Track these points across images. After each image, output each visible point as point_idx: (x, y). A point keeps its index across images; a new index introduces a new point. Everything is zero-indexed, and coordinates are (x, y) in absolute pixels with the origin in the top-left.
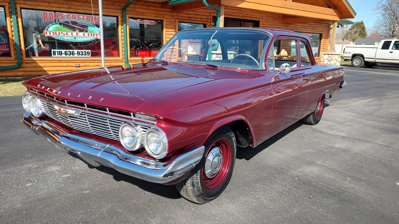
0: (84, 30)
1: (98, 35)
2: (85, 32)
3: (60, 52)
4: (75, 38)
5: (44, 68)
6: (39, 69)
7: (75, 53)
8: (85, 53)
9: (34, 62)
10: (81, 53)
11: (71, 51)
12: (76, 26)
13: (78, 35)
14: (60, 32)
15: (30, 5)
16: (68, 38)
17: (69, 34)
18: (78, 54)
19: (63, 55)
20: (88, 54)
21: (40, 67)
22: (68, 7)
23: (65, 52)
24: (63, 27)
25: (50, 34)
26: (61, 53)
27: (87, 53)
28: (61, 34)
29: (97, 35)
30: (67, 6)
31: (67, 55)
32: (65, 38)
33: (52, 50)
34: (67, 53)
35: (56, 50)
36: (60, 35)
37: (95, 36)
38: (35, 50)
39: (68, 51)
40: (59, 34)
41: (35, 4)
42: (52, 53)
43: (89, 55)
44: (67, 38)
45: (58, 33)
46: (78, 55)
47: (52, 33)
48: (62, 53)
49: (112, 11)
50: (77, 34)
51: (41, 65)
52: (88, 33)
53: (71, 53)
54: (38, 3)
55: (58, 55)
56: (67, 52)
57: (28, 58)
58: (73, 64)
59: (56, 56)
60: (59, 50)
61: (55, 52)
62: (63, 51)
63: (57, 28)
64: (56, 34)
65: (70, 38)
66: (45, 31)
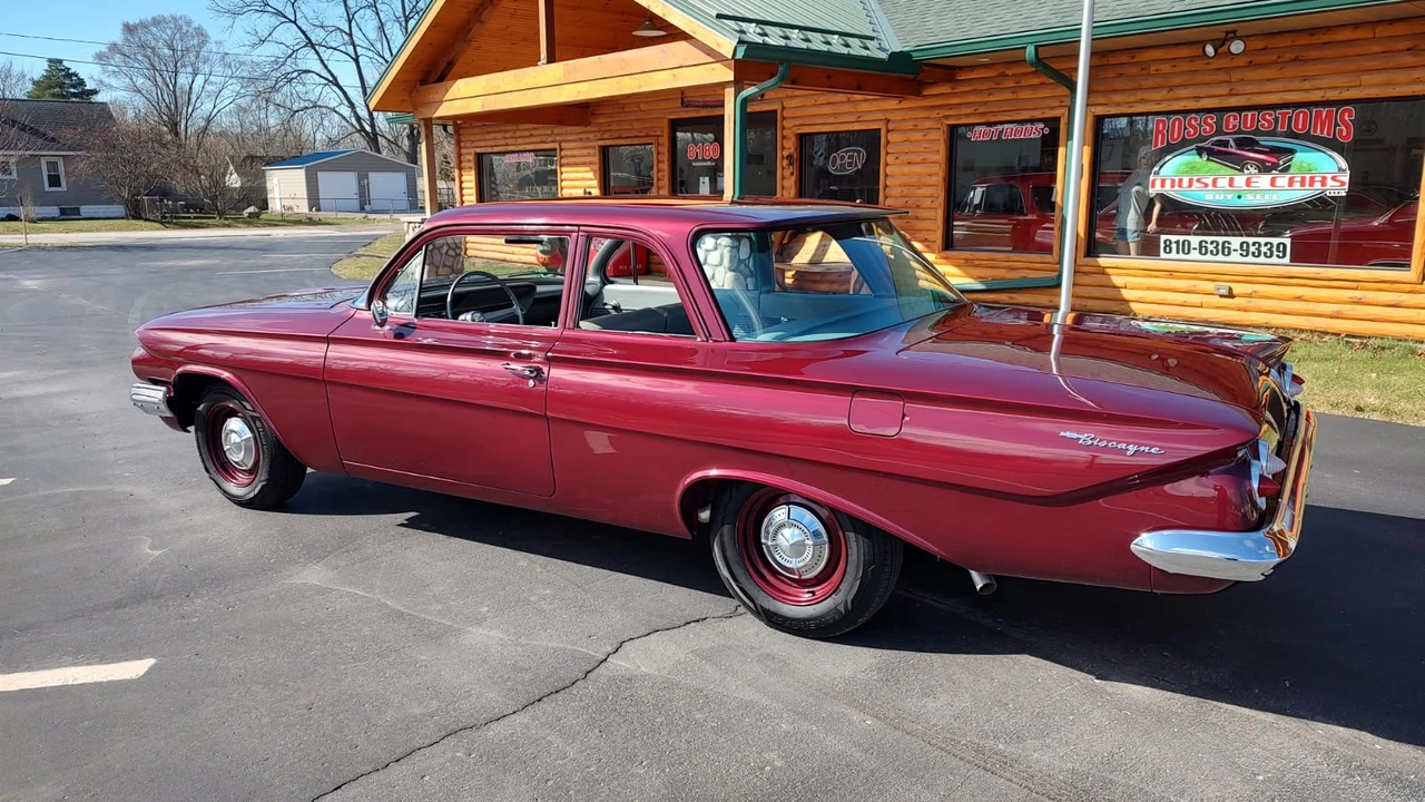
0: (1278, 165)
1: (1330, 183)
2: (1281, 171)
3: (1184, 242)
4: (1239, 197)
5: (1123, 291)
6: (1109, 293)
7: (1233, 247)
8: (1270, 249)
9: (1102, 271)
10: (1252, 249)
11: (1221, 239)
12: (1252, 155)
13: (1253, 185)
14: (1195, 178)
15: (1118, 104)
16: (1217, 197)
17: (1223, 183)
18: (1244, 253)
19: (1195, 255)
20: (1281, 254)
21: (1115, 287)
22: (1225, 93)
23: (1201, 242)
24: (1208, 159)
25: (1163, 185)
26: (1185, 248)
27: (1274, 249)
28: (1195, 184)
29: (1323, 182)
30: (1223, 90)
31: (1206, 253)
32: (1207, 198)
34: (1206, 248)
35: (1174, 238)
36: (1193, 188)
37: (1318, 185)
38: (1129, 235)
39: (1209, 239)
40: (1190, 184)
41: (1131, 99)
42: (1162, 245)
43: (1284, 256)
44: (1212, 198)
45: (1186, 183)
46: (1241, 254)
47: (1168, 183)
48: (1192, 246)
49: (1402, 76)
50: (1248, 183)
51: (1117, 281)
52: (1288, 176)
53: (1220, 247)
54: (1140, 95)
55: (1178, 252)
56: (1206, 242)
57: (1089, 260)
58: (1210, 286)
59: (1174, 255)
60: (1181, 238)
61: (1171, 243)
62: (1195, 240)
63: (1187, 164)
64: (1180, 185)
65: (1222, 197)
66: (1152, 177)
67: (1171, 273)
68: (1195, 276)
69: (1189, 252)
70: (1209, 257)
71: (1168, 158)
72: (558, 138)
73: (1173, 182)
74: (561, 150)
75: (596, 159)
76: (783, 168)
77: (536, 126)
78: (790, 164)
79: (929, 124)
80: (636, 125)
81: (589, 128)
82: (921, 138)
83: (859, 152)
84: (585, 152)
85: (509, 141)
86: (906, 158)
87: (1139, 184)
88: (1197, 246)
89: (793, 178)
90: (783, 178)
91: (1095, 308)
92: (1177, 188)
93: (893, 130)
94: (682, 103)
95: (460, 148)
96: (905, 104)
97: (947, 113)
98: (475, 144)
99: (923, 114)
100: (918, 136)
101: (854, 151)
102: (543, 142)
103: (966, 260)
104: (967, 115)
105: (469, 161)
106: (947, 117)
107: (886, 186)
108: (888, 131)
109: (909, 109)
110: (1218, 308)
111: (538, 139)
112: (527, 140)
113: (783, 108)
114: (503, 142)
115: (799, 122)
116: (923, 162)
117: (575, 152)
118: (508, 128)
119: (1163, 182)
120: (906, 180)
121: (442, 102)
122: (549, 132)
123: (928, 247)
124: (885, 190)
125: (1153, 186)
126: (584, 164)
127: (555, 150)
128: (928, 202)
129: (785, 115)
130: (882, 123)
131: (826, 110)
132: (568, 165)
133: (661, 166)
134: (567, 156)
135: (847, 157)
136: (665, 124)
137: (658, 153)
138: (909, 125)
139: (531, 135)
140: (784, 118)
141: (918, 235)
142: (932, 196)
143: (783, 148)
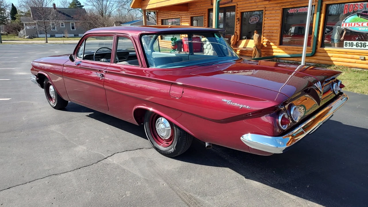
5: (331, 58)
6: (327, 58)
9: (325, 52)
11: (363, 42)
14: (356, 23)
15: (333, 1)
16: (363, 29)
17: (365, 24)
19: (354, 47)
23: (357, 43)
24: (361, 17)
25: (346, 26)
26: (352, 45)
28: (356, 25)
31: (358, 47)
32: (359, 29)
33: (345, 42)
34: (358, 45)
35: (348, 42)
38: (335, 41)
39: (359, 42)
42: (344, 44)
44: (361, 29)
45: (353, 25)
47: (348, 25)
48: (354, 44)
51: (329, 55)
53: (363, 45)
55: (349, 46)
56: (358, 43)
57: (321, 48)
58: (358, 57)
59: (348, 47)
60: (351, 42)
61: (347, 43)
62: (355, 43)
63: (354, 19)
64: (351, 26)
65: (364, 29)
66: (342, 23)
67: (346, 53)
68: (354, 53)
69: (353, 46)
70: (359, 48)
71: (348, 17)
72: (181, 15)
73: (349, 24)
74: (181, 18)
75: (189, 20)
76: (237, 22)
77: (175, 11)
78: (238, 21)
79: (277, 8)
80: (199, 10)
81: (188, 12)
82: (275, 12)
83: (257, 17)
84: (187, 18)
85: (169, 16)
86: (271, 18)
87: (339, 25)
88: (355, 44)
89: (239, 25)
90: (237, 25)
91: (322, 63)
92: (350, 26)
93: (267, 10)
94: (211, 5)
95: (158, 18)
96: (271, 2)
97: (282, 5)
98: (161, 17)
99: (275, 5)
100: (274, 12)
101: (256, 17)
102: (177, 16)
103: (286, 48)
104: (288, 5)
105: (160, 21)
106: (282, 6)
107: (264, 27)
108: (265, 11)
109: (272, 4)
110: (360, 63)
111: (176, 15)
112: (173, 16)
113: (237, 5)
114: (167, 16)
115: (241, 9)
116: (275, 19)
117: (185, 19)
118: (169, 12)
119: (346, 24)
120: (269, 25)
121: (147, 5)
122: (179, 13)
123: (275, 44)
124: (264, 28)
125: (343, 26)
126: (187, 22)
127: (180, 18)
128: (275, 31)
129: (238, 7)
130: (264, 8)
131: (249, 5)
132: (183, 22)
133: (205, 22)
134: (183, 20)
135: (254, 19)
136: (207, 10)
137: (205, 18)
138: (271, 9)
139: (174, 14)
140: (237, 8)
141: (272, 41)
142: (277, 29)
143: (237, 16)
